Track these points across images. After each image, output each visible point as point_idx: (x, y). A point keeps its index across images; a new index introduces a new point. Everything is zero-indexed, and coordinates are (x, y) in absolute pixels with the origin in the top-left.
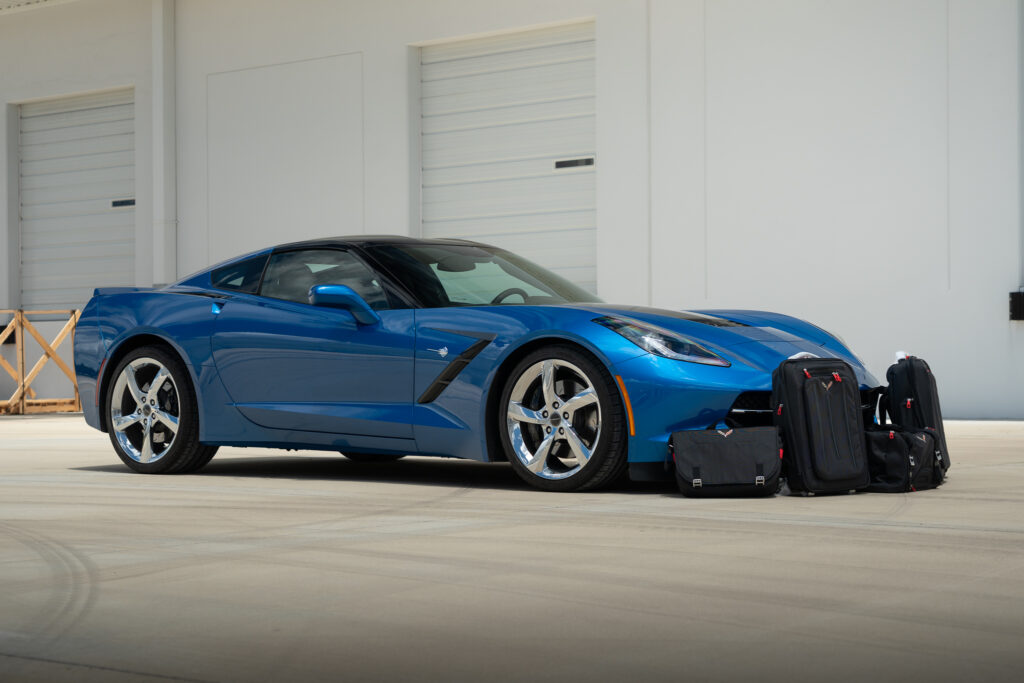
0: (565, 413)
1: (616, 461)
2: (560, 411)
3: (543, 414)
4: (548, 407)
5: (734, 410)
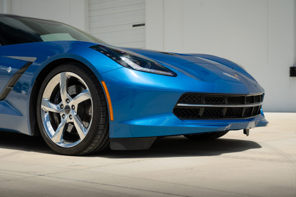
0: (73, 106)
1: (103, 136)
2: (70, 105)
3: (61, 107)
4: (64, 102)
5: (179, 105)
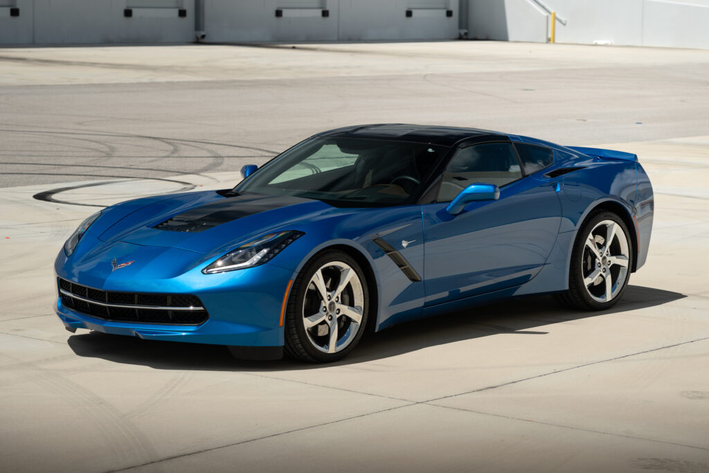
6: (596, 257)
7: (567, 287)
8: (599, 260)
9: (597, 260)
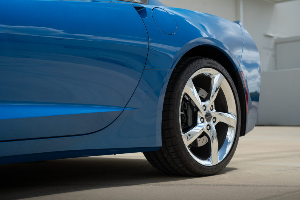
6: (198, 110)
7: (159, 144)
8: (201, 114)
9: (199, 113)
